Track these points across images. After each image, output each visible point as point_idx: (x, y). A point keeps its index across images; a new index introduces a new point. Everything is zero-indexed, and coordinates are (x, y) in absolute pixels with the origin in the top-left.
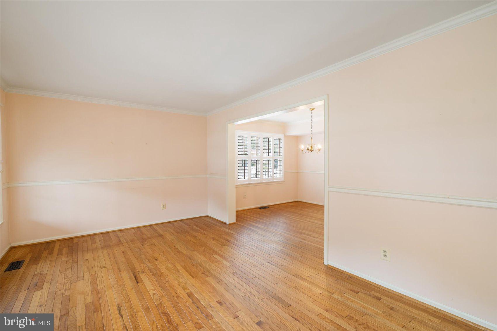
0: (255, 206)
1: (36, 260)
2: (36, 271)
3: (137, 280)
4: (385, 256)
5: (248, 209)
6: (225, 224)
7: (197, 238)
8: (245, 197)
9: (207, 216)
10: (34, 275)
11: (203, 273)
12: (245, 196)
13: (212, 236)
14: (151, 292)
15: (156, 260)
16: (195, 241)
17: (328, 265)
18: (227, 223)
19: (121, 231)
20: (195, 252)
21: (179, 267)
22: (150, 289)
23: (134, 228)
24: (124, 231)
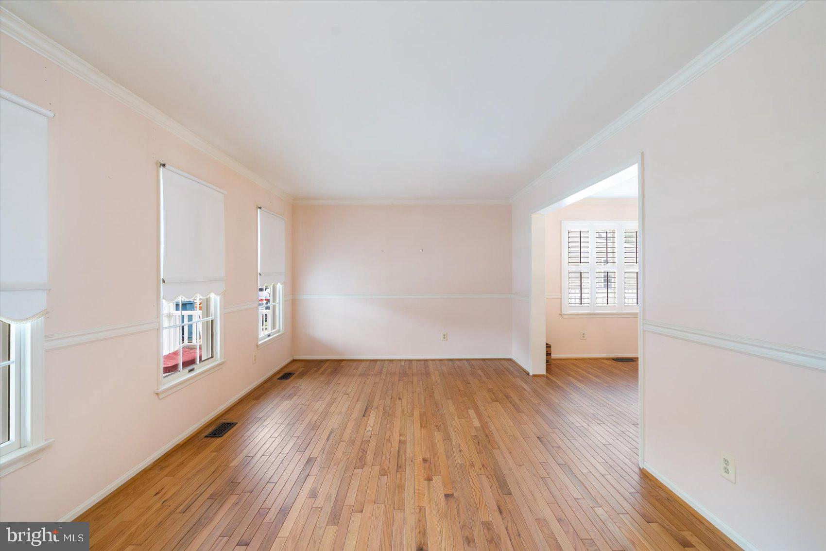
0: (606, 354)
1: (302, 375)
2: (297, 384)
3: (365, 413)
4: (727, 471)
5: (590, 359)
6: (528, 374)
7: (468, 385)
8: (584, 337)
9: (510, 360)
10: (294, 387)
11: (436, 426)
12: (584, 334)
13: (490, 386)
14: (369, 428)
15: (400, 399)
16: (462, 388)
17: (643, 468)
18: (531, 374)
19: (391, 361)
20: (450, 402)
21: (416, 413)
22: (370, 425)
23: (406, 360)
24: (394, 362)
